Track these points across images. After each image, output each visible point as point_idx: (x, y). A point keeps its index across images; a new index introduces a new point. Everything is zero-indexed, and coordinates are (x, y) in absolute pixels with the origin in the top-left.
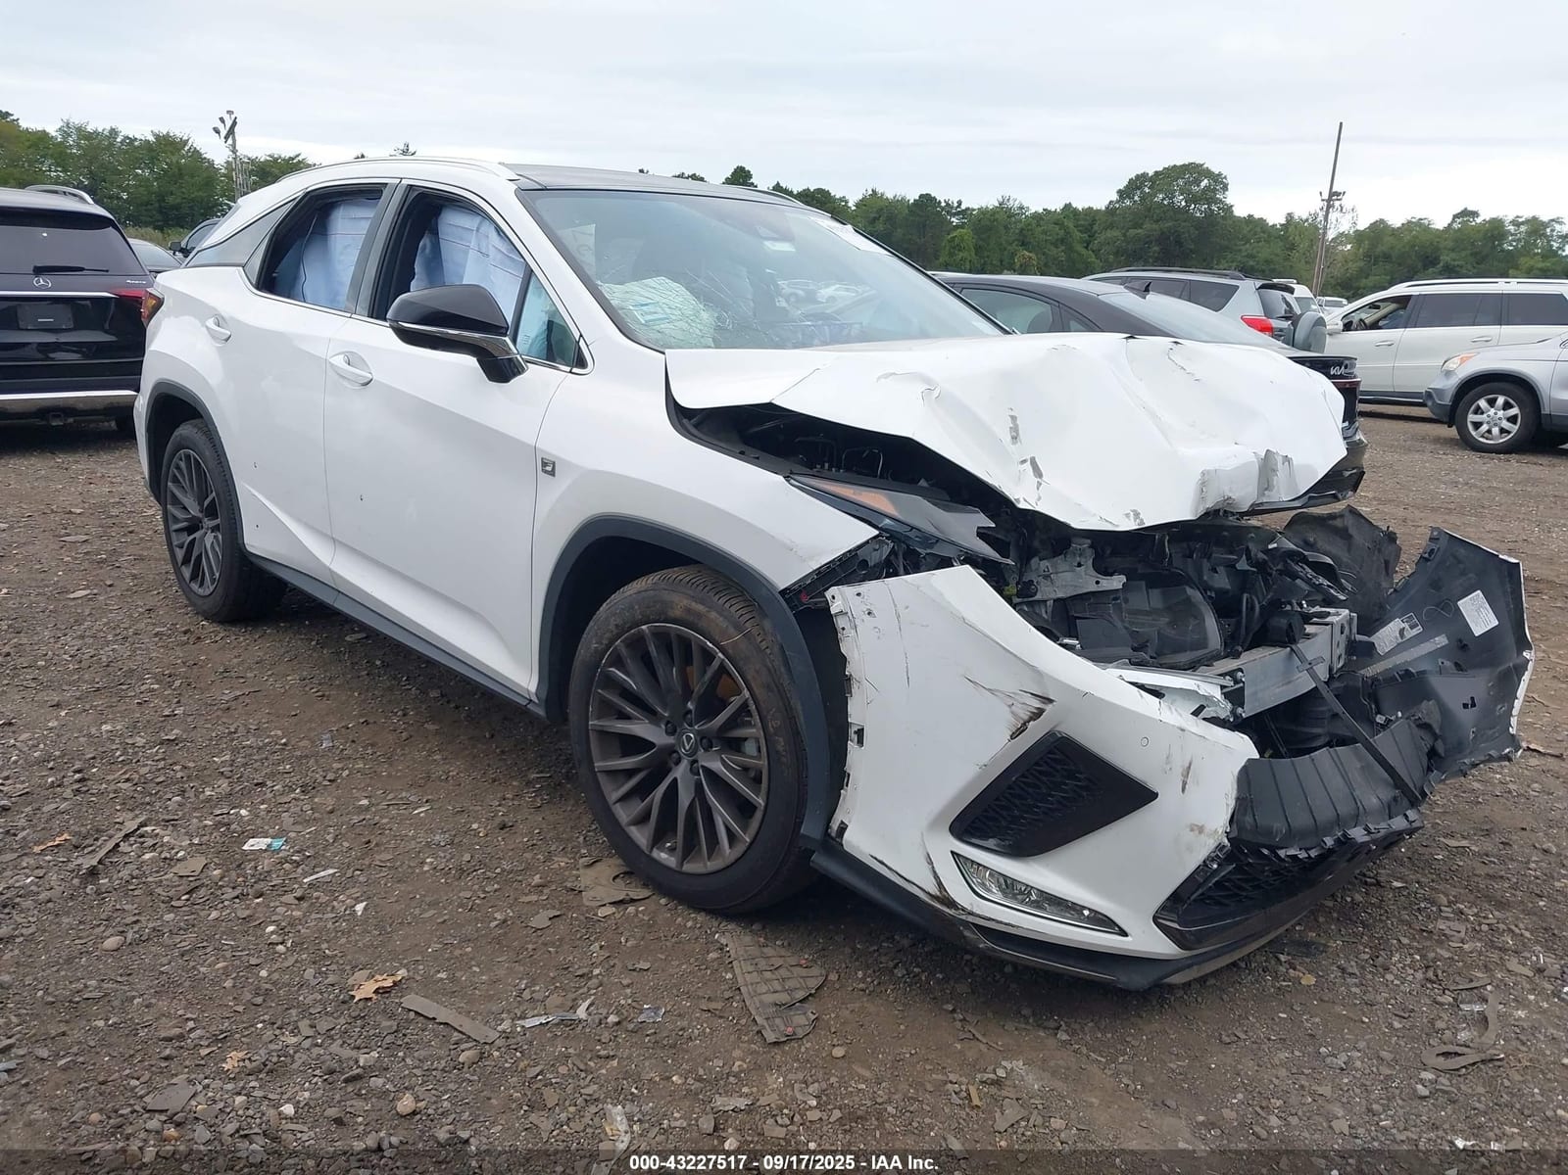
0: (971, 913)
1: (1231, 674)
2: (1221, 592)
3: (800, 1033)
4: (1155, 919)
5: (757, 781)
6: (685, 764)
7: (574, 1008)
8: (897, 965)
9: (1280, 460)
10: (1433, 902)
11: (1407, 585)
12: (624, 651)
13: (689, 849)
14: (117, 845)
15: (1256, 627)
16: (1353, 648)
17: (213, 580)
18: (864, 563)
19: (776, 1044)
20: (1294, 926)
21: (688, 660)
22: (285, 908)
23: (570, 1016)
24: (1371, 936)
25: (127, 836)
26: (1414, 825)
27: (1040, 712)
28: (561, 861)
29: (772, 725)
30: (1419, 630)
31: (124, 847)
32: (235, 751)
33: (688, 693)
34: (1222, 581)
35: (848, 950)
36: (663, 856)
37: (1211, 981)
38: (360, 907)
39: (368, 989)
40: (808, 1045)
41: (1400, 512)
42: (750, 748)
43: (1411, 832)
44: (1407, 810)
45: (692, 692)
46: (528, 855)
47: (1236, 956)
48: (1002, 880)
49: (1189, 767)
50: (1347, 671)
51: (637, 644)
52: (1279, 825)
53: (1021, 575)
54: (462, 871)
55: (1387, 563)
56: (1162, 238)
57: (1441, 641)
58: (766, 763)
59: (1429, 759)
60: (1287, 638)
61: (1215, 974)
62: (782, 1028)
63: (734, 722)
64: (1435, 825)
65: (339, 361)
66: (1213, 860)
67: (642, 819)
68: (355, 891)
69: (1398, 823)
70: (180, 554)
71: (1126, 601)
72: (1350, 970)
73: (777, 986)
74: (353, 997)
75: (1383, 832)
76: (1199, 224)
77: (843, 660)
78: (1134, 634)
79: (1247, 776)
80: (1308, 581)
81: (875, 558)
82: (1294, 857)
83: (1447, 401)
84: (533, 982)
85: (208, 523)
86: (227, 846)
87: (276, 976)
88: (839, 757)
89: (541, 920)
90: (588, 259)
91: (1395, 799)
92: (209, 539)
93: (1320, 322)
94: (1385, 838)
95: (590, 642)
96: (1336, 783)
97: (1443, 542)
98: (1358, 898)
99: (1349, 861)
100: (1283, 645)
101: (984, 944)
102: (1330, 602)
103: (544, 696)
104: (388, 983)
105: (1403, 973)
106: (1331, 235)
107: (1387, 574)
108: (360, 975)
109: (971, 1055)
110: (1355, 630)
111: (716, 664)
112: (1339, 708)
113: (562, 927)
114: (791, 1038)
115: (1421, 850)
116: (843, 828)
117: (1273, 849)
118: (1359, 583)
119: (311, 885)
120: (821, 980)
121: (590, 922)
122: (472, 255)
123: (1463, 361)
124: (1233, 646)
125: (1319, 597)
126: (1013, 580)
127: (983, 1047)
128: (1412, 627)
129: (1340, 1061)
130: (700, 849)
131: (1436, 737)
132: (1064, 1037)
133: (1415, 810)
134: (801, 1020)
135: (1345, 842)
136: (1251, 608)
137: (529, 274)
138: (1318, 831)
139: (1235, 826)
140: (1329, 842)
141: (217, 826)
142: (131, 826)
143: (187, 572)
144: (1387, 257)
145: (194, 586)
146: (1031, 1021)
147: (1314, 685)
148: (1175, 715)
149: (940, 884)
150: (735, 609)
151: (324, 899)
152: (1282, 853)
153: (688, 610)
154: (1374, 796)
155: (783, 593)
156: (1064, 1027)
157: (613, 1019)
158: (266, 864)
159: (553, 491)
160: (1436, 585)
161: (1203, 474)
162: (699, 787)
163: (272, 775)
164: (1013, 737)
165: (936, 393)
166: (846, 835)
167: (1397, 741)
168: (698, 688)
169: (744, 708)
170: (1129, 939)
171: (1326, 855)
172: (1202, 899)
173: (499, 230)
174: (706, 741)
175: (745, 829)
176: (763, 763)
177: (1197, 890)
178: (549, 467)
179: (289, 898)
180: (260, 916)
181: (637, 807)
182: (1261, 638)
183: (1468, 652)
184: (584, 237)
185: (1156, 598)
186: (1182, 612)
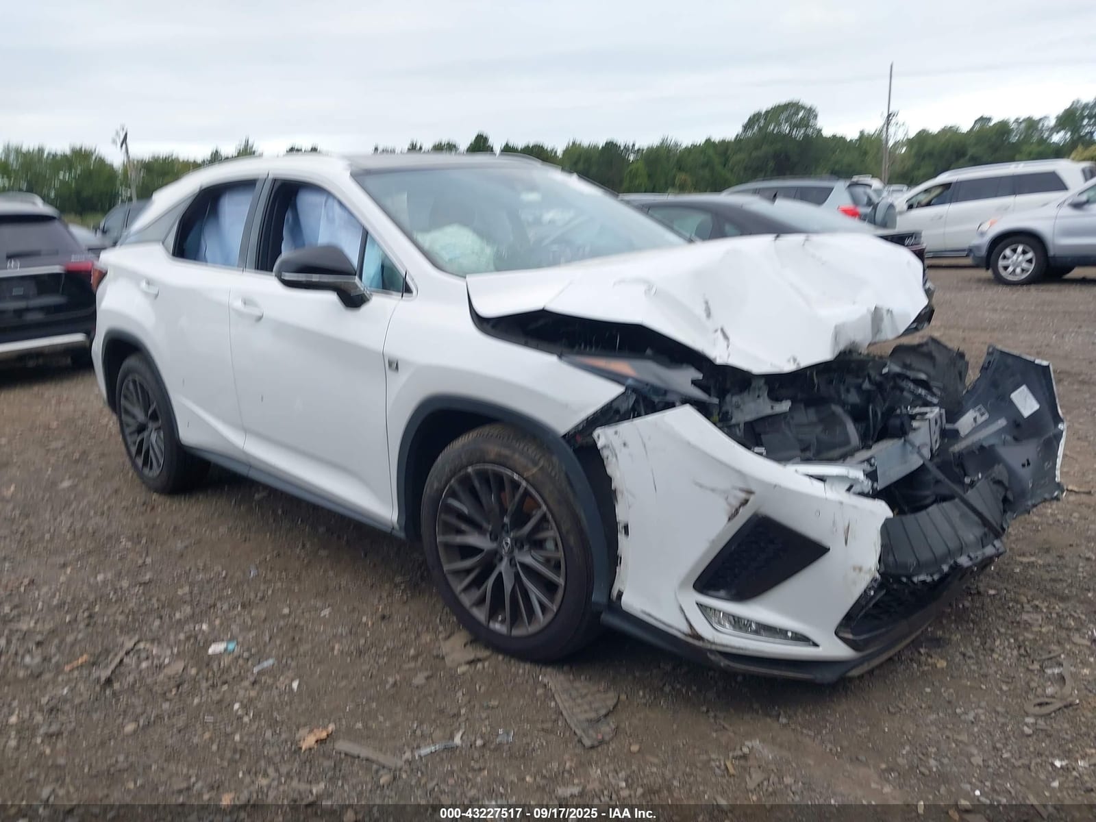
0: (713, 643)
1: (868, 460)
2: (854, 406)
3: (607, 738)
4: (836, 633)
5: (556, 567)
6: (505, 561)
7: (452, 737)
8: (664, 685)
9: (885, 313)
10: (1017, 602)
11: (974, 387)
12: (457, 488)
13: (515, 620)
14: (121, 661)
15: (879, 427)
16: (944, 433)
17: (159, 465)
18: (617, 411)
19: (592, 747)
20: (927, 629)
21: (501, 487)
22: (244, 691)
23: (450, 744)
24: (980, 630)
25: (127, 653)
26: (1000, 551)
27: (746, 501)
28: (427, 638)
29: (564, 528)
30: (986, 416)
31: (126, 660)
32: (191, 585)
33: (503, 511)
34: (854, 398)
35: (630, 677)
36: (497, 626)
37: (876, 672)
38: (295, 685)
39: (309, 741)
40: (614, 746)
41: (961, 334)
42: (550, 545)
43: (998, 555)
44: (993, 540)
45: (507, 510)
46: (404, 636)
47: (891, 653)
48: (731, 618)
49: (848, 527)
50: (942, 450)
51: (466, 481)
52: (911, 561)
53: (720, 409)
54: (360, 653)
55: (960, 374)
56: (776, 156)
57: (1002, 422)
58: (563, 554)
59: (1004, 505)
60: (901, 431)
61: (880, 666)
62: (594, 736)
63: (538, 528)
64: (1011, 549)
65: (238, 304)
66: (870, 589)
67: (480, 602)
68: (290, 674)
69: (989, 550)
70: (134, 449)
71: (792, 418)
72: (968, 654)
73: (586, 707)
74: (301, 748)
75: (980, 558)
76: (799, 143)
77: (609, 479)
78: (800, 441)
79: (886, 529)
80: (912, 392)
81: (624, 406)
82: (924, 582)
83: (983, 252)
84: (421, 723)
85: (151, 425)
86: (197, 651)
87: (245, 739)
88: (613, 545)
89: (419, 679)
90: (405, 218)
91: (985, 534)
92: (154, 437)
93: (891, 206)
94: (983, 561)
95: (433, 482)
96: (945, 528)
97: (996, 356)
98: (967, 604)
99: (960, 579)
100: (899, 437)
101: (724, 663)
102: (927, 404)
103: (403, 523)
104: (324, 735)
105: (1004, 651)
106: (891, 143)
107: (961, 379)
108: (303, 732)
109: (724, 740)
110: (944, 421)
111: (521, 490)
112: (941, 476)
113: (435, 683)
114: (601, 742)
115: (1005, 567)
116: (620, 594)
117: (909, 578)
118: (944, 389)
119: (259, 673)
120: (615, 701)
121: (453, 677)
122: (323, 223)
123: (992, 224)
124: (867, 440)
125: (920, 402)
126: (715, 412)
127: (732, 735)
128: (982, 415)
129: (971, 717)
130: (522, 617)
131: (1006, 489)
132: (783, 720)
133: (999, 540)
134: (606, 729)
135: (956, 568)
136: (875, 414)
137: (366, 235)
138: (937, 562)
139: (882, 564)
140: (945, 568)
141: (188, 638)
142: (129, 645)
143: (140, 462)
144: (930, 154)
145: (146, 471)
146: (760, 712)
147: (921, 462)
148: (835, 494)
149: (691, 626)
150: (532, 450)
151: (270, 681)
152: (915, 579)
153: (499, 455)
154: (971, 534)
155: (564, 436)
156: (782, 713)
157: (479, 742)
158: (226, 661)
159: (399, 381)
160: (995, 384)
161: (836, 327)
162: (517, 576)
163: (220, 598)
164: (730, 519)
165: (654, 290)
166: (624, 598)
167: (981, 494)
168: (511, 508)
169: (544, 518)
170: (820, 649)
171: (944, 578)
172: (866, 616)
173: (341, 204)
174: (519, 543)
175: (552, 600)
176: (561, 554)
177: (861, 610)
178: (394, 365)
179: (246, 683)
180: (228, 698)
181: (476, 594)
182: (884, 433)
183: (1021, 428)
184: (401, 202)
185: (811, 415)
186: (830, 422)
